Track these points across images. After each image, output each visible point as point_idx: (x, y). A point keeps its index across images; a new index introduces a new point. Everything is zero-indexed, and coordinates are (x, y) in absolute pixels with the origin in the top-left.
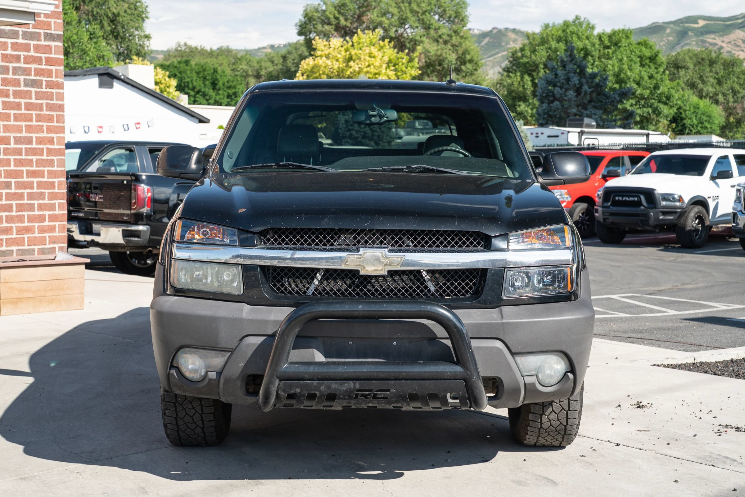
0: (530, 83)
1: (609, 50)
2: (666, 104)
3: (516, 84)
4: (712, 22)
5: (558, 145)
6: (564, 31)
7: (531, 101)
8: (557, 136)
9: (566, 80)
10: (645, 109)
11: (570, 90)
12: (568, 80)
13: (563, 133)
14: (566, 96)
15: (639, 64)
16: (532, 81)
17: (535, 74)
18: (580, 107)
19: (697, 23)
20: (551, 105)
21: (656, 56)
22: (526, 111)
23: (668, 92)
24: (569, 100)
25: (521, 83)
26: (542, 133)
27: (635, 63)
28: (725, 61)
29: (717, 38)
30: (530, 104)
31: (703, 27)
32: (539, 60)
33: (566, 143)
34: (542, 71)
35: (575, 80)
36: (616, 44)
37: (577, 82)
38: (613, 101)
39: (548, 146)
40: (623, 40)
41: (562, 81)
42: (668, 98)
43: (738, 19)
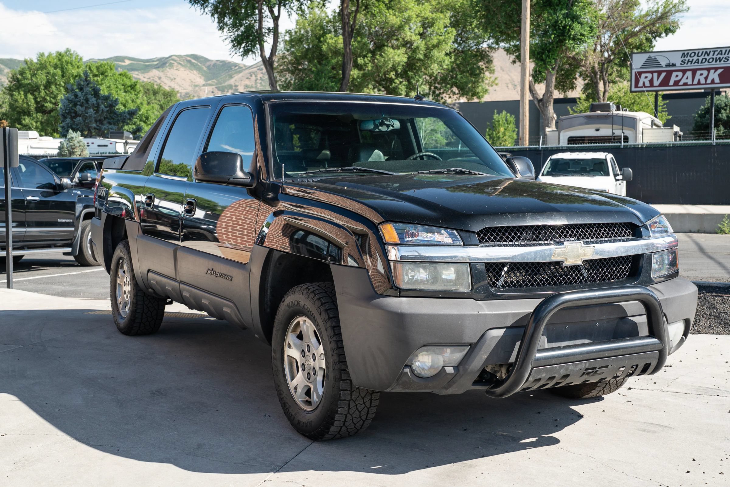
0: (33, 101)
1: (98, 78)
2: (145, 122)
3: (20, 101)
4: (135, 62)
5: (109, 153)
6: (60, 60)
7: (34, 115)
8: (107, 146)
9: (85, 100)
10: (130, 126)
11: (90, 108)
12: (87, 100)
13: (111, 143)
14: (87, 113)
15: (123, 91)
16: (35, 99)
17: (36, 93)
18: (98, 123)
19: (124, 62)
20: (74, 120)
21: (136, 85)
22: (32, 124)
23: (147, 113)
24: (90, 116)
25: (25, 100)
26: (93, 143)
27: (120, 90)
28: (164, 92)
29: (140, 74)
30: (34, 118)
31: (128, 65)
32: (40, 82)
33: (114, 151)
34: (43, 91)
35: (93, 100)
36: (103, 74)
37: (95, 102)
38: (124, 119)
39: (101, 153)
40: (109, 71)
41: (82, 101)
42: (147, 118)
43: (154, 61)
